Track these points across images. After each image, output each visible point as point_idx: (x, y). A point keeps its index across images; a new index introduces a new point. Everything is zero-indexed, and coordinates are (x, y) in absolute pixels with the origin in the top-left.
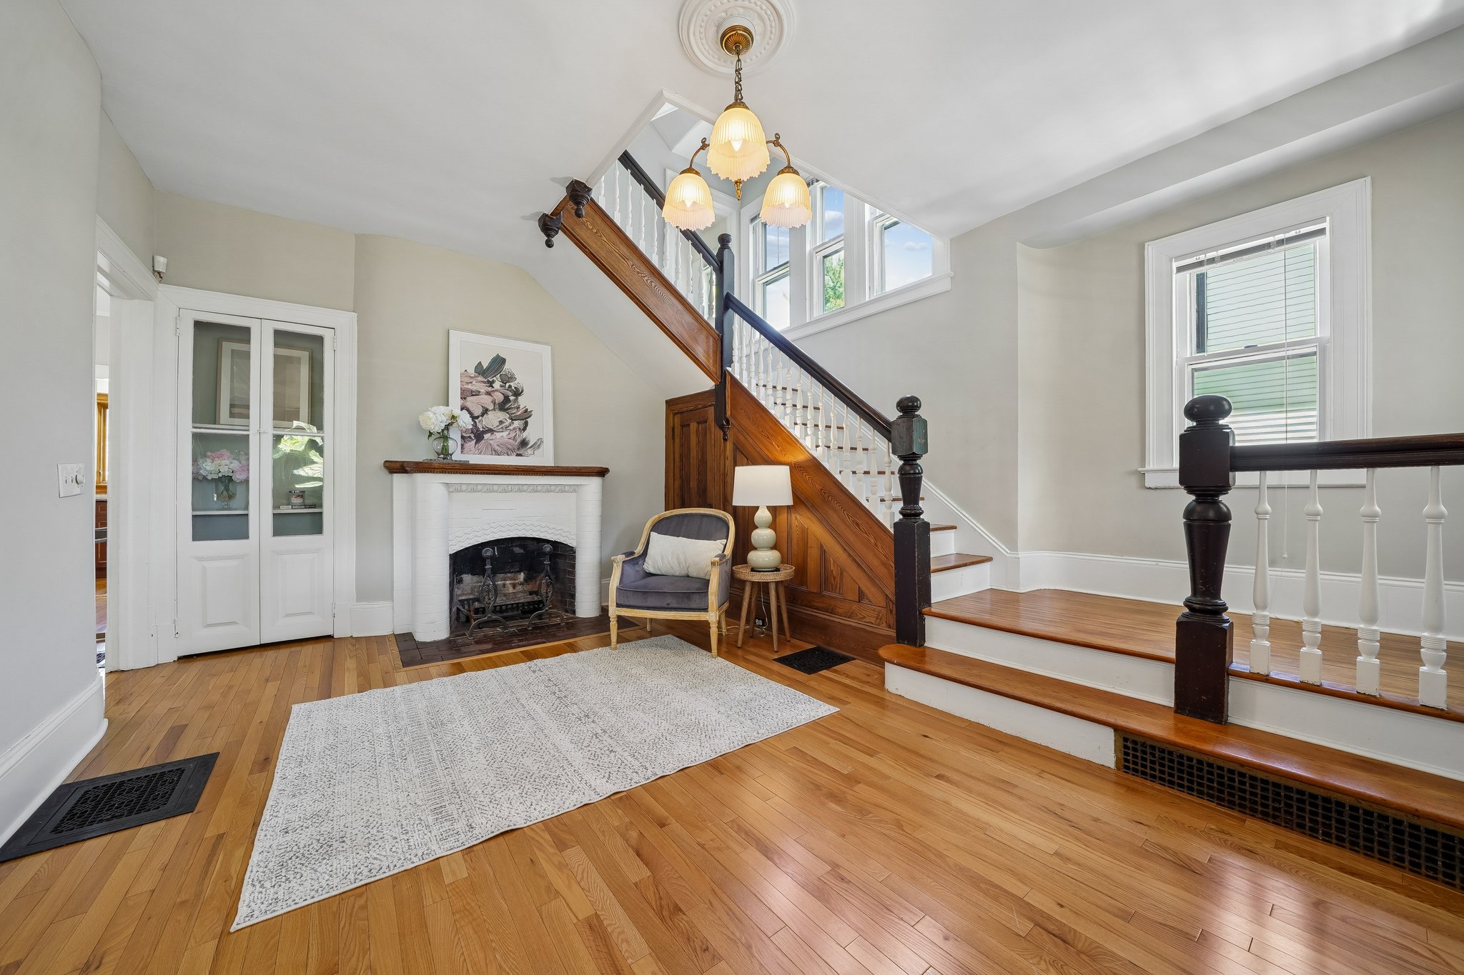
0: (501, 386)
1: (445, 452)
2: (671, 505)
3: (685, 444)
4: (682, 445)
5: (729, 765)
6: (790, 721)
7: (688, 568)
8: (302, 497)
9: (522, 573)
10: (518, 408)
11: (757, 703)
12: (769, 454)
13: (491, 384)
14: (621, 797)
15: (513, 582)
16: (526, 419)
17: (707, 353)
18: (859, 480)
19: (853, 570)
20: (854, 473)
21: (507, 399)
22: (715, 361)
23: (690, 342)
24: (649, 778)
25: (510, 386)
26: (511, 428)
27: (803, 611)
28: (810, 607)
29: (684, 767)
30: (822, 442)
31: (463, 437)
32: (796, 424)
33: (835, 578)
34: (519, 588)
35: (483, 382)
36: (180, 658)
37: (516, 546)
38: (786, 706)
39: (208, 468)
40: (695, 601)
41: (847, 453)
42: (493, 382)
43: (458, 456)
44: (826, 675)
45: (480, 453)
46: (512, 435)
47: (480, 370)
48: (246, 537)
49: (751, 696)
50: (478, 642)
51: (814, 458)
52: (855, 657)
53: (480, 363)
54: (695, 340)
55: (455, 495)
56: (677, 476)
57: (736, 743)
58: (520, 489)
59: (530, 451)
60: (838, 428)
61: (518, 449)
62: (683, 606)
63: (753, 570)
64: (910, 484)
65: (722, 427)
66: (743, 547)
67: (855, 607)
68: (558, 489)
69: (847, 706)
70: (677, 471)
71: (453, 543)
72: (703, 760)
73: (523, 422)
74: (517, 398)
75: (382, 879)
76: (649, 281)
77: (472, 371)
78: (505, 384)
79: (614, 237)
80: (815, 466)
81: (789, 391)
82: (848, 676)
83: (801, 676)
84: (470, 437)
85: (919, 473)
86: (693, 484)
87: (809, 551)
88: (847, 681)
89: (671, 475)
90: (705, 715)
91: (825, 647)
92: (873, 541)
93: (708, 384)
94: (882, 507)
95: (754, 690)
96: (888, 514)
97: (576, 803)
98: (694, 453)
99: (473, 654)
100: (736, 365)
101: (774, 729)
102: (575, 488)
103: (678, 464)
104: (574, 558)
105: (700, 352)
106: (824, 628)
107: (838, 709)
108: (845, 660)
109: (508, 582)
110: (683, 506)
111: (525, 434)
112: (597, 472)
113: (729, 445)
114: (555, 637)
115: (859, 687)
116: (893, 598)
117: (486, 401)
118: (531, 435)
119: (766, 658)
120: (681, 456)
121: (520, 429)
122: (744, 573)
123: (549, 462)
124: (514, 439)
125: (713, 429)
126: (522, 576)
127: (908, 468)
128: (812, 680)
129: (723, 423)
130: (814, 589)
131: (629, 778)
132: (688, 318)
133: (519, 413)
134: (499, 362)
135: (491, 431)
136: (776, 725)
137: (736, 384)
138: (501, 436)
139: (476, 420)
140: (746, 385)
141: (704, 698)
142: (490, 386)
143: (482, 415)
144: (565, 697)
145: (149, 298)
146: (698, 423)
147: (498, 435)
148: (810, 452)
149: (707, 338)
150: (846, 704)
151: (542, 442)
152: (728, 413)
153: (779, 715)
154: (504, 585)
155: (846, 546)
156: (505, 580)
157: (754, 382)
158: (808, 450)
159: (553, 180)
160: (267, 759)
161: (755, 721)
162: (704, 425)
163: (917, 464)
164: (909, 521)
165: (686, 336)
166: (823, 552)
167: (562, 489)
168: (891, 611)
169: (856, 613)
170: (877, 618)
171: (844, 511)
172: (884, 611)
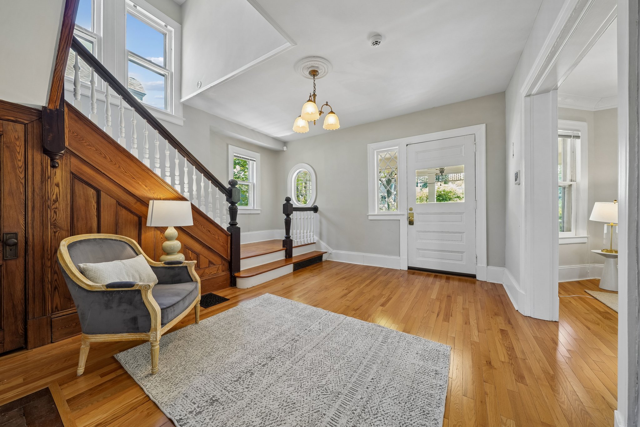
64: (233, 212)
67: (207, 270)
92: (217, 237)
94: (222, 222)
96: (225, 226)
127: (232, 207)
163: (236, 205)
164: (232, 227)
168: (224, 265)
169: (207, 273)
170: (218, 270)
171: (201, 225)
172: (221, 266)
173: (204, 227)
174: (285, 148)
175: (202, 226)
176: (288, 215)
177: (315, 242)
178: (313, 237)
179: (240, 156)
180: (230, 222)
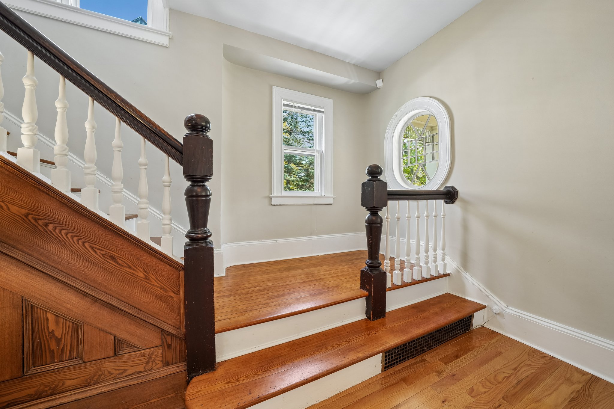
67: (107, 365)
127: (199, 189)
168: (169, 346)
169: (109, 372)
170: (148, 363)
171: (84, 243)
172: (159, 351)
173: (92, 248)
174: (379, 83)
175: (87, 245)
176: (374, 210)
177: (448, 272)
178: (443, 260)
179: (295, 104)
180: (189, 232)
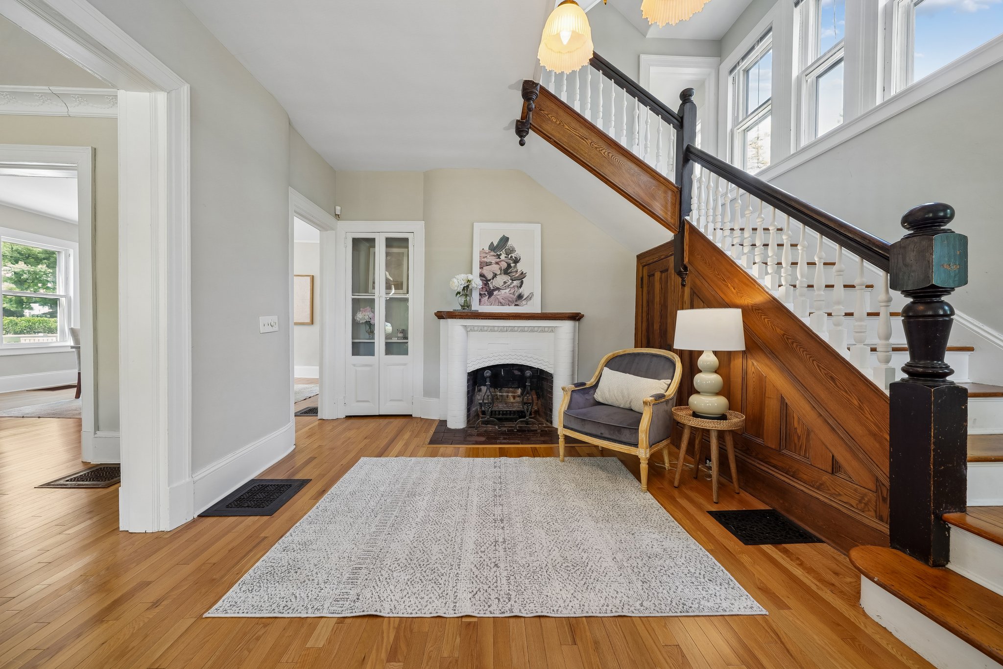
0: (506, 257)
1: (467, 305)
2: (639, 344)
3: (651, 292)
4: (648, 293)
5: (588, 634)
6: (689, 604)
7: (630, 402)
8: (403, 333)
9: (520, 389)
10: (517, 271)
11: (662, 561)
12: (722, 296)
13: (499, 256)
14: (469, 623)
15: (513, 394)
16: (521, 279)
17: (666, 207)
18: (837, 324)
19: (823, 434)
20: (830, 314)
21: (509, 266)
22: (673, 213)
23: (647, 199)
24: (503, 613)
25: (511, 257)
26: (512, 286)
27: (758, 465)
28: (766, 463)
29: (542, 614)
30: (786, 281)
31: (480, 294)
32: (754, 263)
33: (799, 437)
34: (518, 399)
35: (494, 256)
36: (347, 417)
37: (516, 369)
38: (694, 579)
39: (360, 317)
40: (626, 436)
41: (820, 292)
42: (501, 255)
43: (476, 307)
44: (769, 551)
45: (491, 305)
46: (512, 291)
47: (492, 248)
48: (373, 355)
49: (659, 550)
50: (479, 435)
51: (774, 299)
52: (824, 539)
53: (492, 243)
54: (653, 197)
55: (471, 333)
56: (645, 319)
57: (609, 608)
58: (512, 329)
59: (524, 302)
60: (808, 264)
61: (516, 301)
62: (614, 437)
63: (695, 415)
64: (927, 330)
65: (680, 274)
66: (686, 389)
67: (826, 478)
68: (540, 329)
69: (784, 612)
70: (645, 315)
71: (470, 365)
72: (566, 614)
73: (520, 281)
74: (516, 265)
75: (285, 618)
76: (606, 153)
77: (487, 249)
78: (508, 255)
79: (574, 124)
80: (776, 307)
81: (760, 231)
82: (801, 564)
83: (733, 543)
84: (485, 294)
85: (948, 316)
86: (656, 326)
87: (766, 402)
88: (798, 572)
89: (640, 318)
90: (598, 556)
91: (783, 512)
92: (856, 402)
93: (668, 236)
94: (873, 358)
95: (667, 544)
96: (882, 369)
97: (433, 612)
98: (657, 299)
99: (471, 443)
100: (695, 213)
101: (663, 607)
102: (552, 330)
103: (645, 309)
104: (552, 382)
105: (658, 208)
106: (782, 491)
107: (764, 612)
108: (805, 538)
109: (510, 394)
110: (648, 346)
111: (521, 290)
112: (568, 317)
113: (687, 290)
114: (528, 441)
115: (814, 588)
116: (887, 483)
117: (495, 268)
118: (525, 291)
119: (699, 507)
120: (648, 302)
121: (517, 286)
122: (683, 416)
123: (538, 310)
124: (513, 294)
125: (673, 276)
126: (519, 391)
127: (921, 308)
128: (747, 553)
129: (682, 271)
130: (772, 444)
131: (489, 604)
132: (645, 178)
133: (517, 275)
134: (505, 240)
135: (498, 289)
136: (669, 602)
137: (694, 230)
138: (505, 292)
139: (489, 282)
140: (702, 230)
141: (609, 536)
142: (498, 258)
143: (493, 279)
144: (500, 496)
145: (332, 229)
146: (662, 272)
147: (503, 292)
148: (770, 292)
149: (665, 192)
150: (782, 609)
151: (533, 295)
152: (686, 260)
153: (680, 590)
154: (508, 396)
155: (815, 402)
156: (508, 393)
157: (711, 226)
158: (767, 290)
159: (511, 87)
160: (324, 491)
161: (646, 586)
162: (666, 273)
163: (942, 302)
164: (920, 383)
165: (642, 194)
166: (784, 404)
167: (543, 330)
168: (884, 499)
169: (828, 486)
170: (860, 502)
171: (813, 361)
172: (873, 496)
173: (819, 366)
175: (815, 363)
180: (908, 366)
